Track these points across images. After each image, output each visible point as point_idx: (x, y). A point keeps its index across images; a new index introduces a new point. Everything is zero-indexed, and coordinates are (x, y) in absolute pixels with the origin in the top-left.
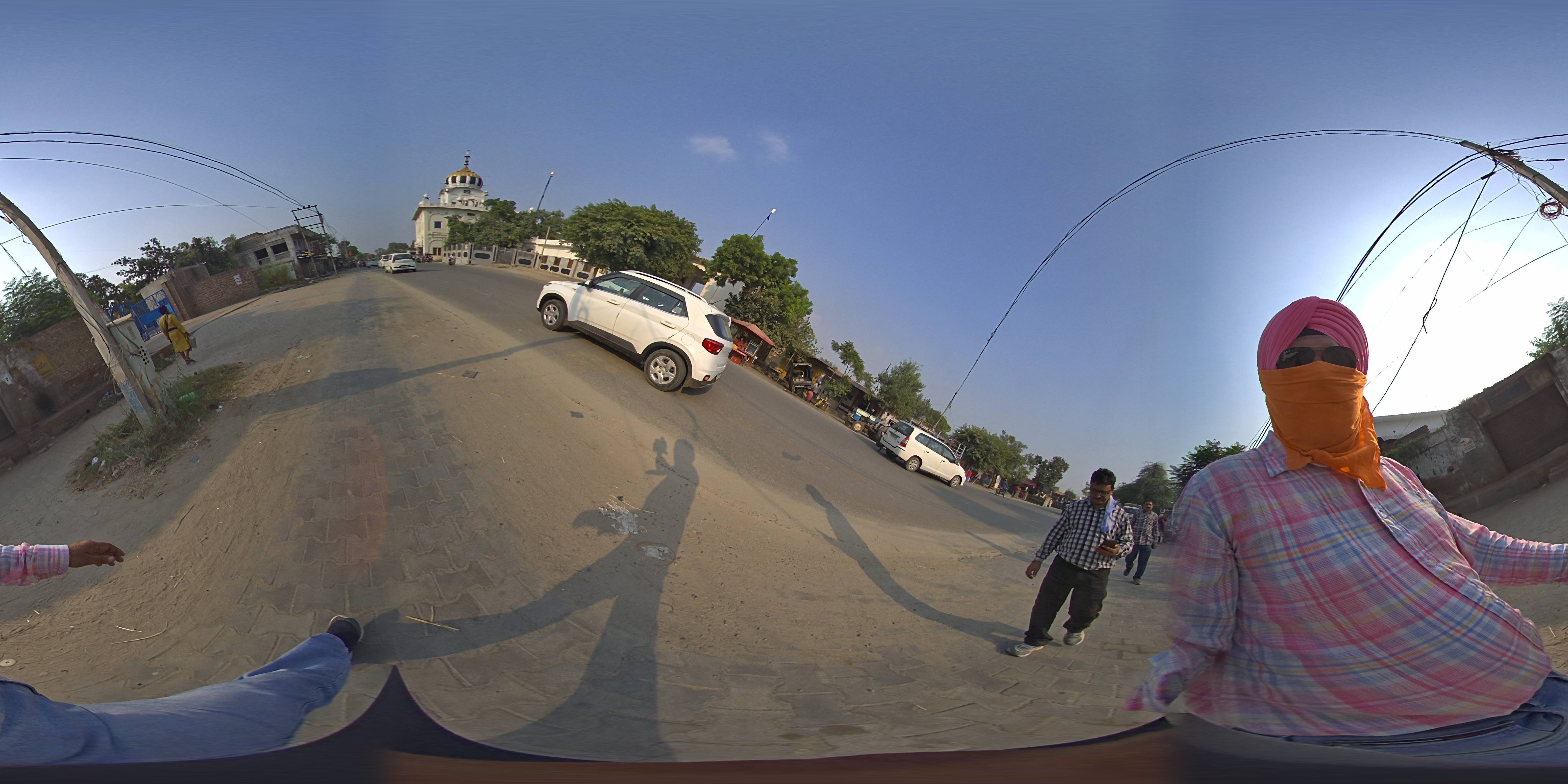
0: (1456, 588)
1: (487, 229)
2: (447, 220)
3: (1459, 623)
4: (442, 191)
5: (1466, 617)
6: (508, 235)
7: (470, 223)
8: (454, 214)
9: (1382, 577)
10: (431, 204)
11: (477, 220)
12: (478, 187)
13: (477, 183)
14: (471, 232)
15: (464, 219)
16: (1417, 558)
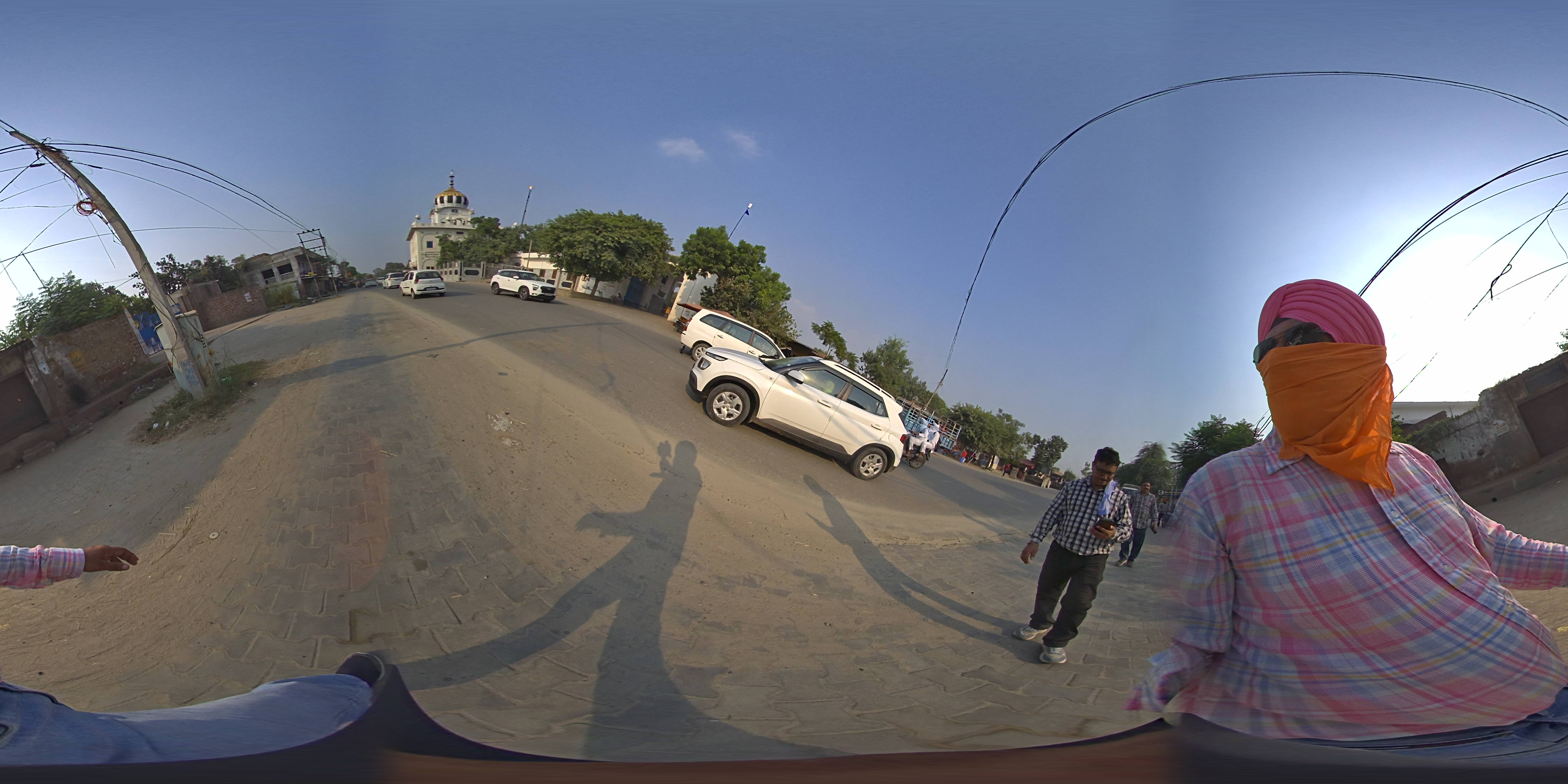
0: (1473, 597)
1: (474, 247)
2: (438, 239)
3: (1476, 635)
4: (432, 211)
5: (1484, 628)
6: (494, 252)
7: (459, 241)
8: (444, 233)
9: (1387, 585)
10: (423, 225)
11: (465, 238)
12: (465, 206)
13: (463, 202)
14: (460, 251)
15: (453, 238)
16: (1430, 565)
